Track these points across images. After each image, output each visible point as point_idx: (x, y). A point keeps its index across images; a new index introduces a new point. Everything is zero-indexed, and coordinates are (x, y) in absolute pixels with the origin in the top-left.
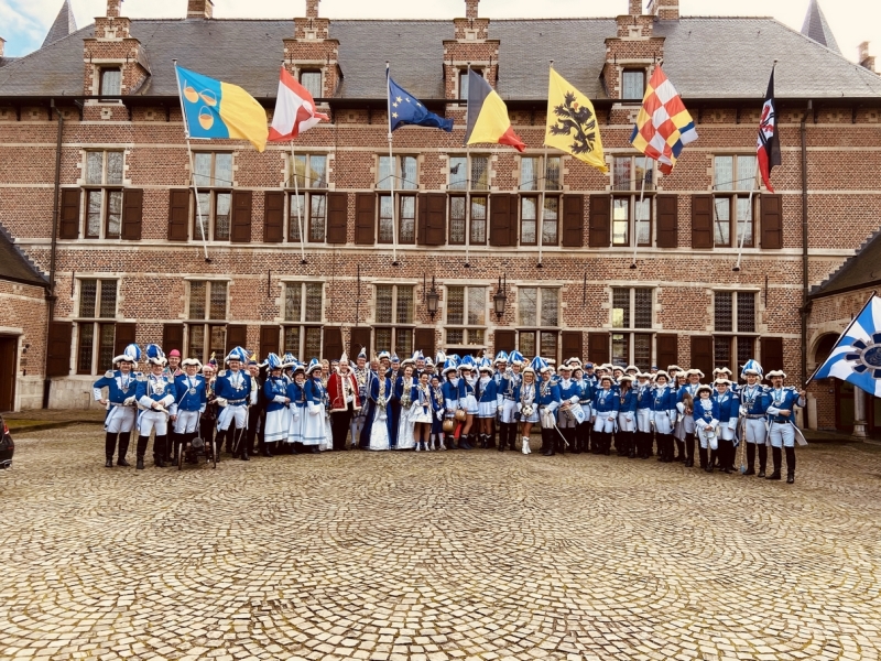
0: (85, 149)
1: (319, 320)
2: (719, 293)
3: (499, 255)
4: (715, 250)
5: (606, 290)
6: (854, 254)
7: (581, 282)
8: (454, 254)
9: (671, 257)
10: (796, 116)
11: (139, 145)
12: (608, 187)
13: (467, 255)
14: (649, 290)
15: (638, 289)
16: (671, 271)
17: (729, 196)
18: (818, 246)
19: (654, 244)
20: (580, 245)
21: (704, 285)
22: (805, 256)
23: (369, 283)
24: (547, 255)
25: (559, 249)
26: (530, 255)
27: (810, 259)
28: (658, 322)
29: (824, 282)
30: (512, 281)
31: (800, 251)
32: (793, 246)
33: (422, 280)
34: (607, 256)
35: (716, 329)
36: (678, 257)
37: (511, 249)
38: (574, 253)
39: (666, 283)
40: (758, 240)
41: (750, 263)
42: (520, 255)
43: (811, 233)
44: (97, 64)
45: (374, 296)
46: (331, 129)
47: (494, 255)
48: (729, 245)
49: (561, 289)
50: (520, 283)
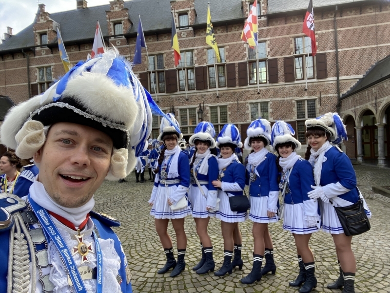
2: (298, 101)
3: (200, 94)
4: (296, 82)
5: (247, 105)
6: (362, 77)
7: (236, 102)
8: (181, 95)
9: (276, 87)
10: (332, 14)
11: (56, 64)
12: (246, 58)
13: (187, 95)
14: (267, 103)
15: (261, 103)
16: (276, 93)
17: (302, 56)
18: (344, 75)
19: (268, 82)
20: (235, 86)
21: (291, 98)
22: (338, 80)
24: (221, 92)
25: (226, 88)
26: (214, 92)
27: (340, 82)
28: (271, 117)
29: (348, 91)
30: (207, 105)
31: (335, 78)
32: (332, 76)
33: (169, 108)
34: (247, 90)
35: (298, 118)
36: (279, 87)
37: (205, 91)
38: (232, 90)
39: (274, 99)
40: (316, 75)
41: (312, 86)
42: (209, 93)
43: (341, 70)
44: (38, 33)
46: (127, 47)
47: (198, 94)
48: (303, 79)
49: (228, 106)
50: (210, 105)
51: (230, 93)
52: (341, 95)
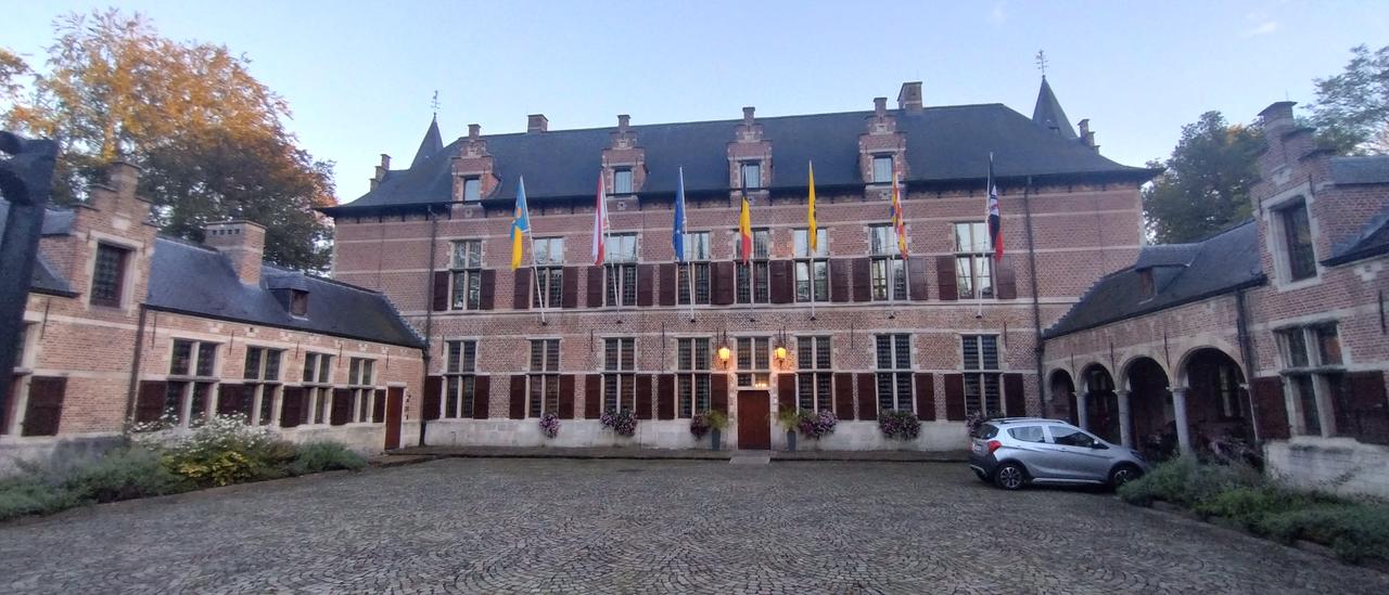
0: (453, 241)
1: (633, 368)
2: (965, 337)
4: (960, 301)
5: (870, 337)
6: (1079, 301)
7: (849, 331)
9: (922, 308)
10: (1020, 189)
11: (493, 236)
12: (867, 252)
13: (753, 311)
14: (907, 336)
15: (897, 335)
16: (924, 320)
17: (969, 256)
18: (1047, 295)
19: (909, 297)
20: (846, 300)
21: (952, 330)
22: (1036, 303)
23: (672, 337)
24: (819, 310)
25: (828, 304)
26: (805, 310)
27: (1040, 307)
28: (916, 364)
29: (1055, 325)
30: (791, 332)
31: (1031, 300)
32: (1025, 296)
33: (715, 334)
34: (869, 309)
35: (966, 368)
36: (929, 308)
37: (789, 305)
38: (841, 307)
39: (920, 330)
40: (996, 292)
41: (990, 311)
42: (796, 310)
43: (1040, 285)
44: (461, 177)
45: (677, 348)
46: (640, 215)
47: (774, 311)
48: (972, 296)
49: (832, 338)
50: (797, 333)
51: (837, 313)
52: (1042, 331)
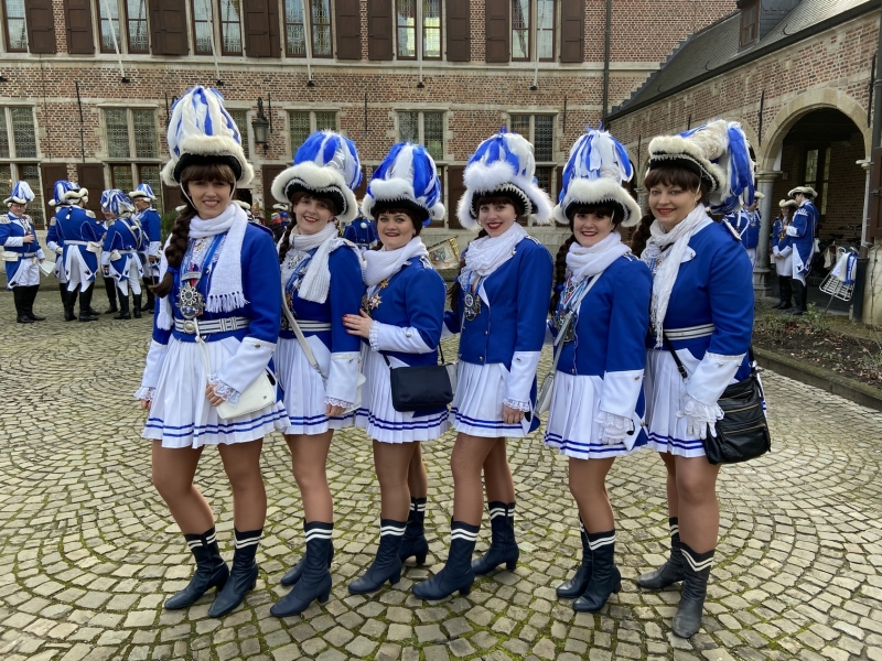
2: (513, 115)
3: (259, 69)
4: (512, 65)
5: (391, 114)
6: (658, 68)
7: (362, 105)
8: (202, 68)
9: (464, 73)
13: (218, 68)
14: (441, 113)
15: (427, 113)
16: (463, 90)
18: (621, 59)
19: (445, 56)
20: (358, 57)
21: (499, 107)
22: (606, 71)
23: (94, 105)
24: (319, 70)
25: (333, 62)
26: (299, 70)
27: (611, 75)
28: (450, 153)
29: (627, 100)
30: (278, 104)
31: (601, 65)
32: (595, 60)
33: (164, 102)
34: (390, 72)
36: (471, 73)
37: (274, 61)
38: (351, 68)
39: (458, 106)
40: (558, 53)
41: (549, 80)
42: (285, 70)
43: (616, 44)
45: (103, 123)
47: (253, 69)
48: (528, 59)
49: (339, 114)
50: (288, 105)
51: (344, 76)
52: (610, 108)
